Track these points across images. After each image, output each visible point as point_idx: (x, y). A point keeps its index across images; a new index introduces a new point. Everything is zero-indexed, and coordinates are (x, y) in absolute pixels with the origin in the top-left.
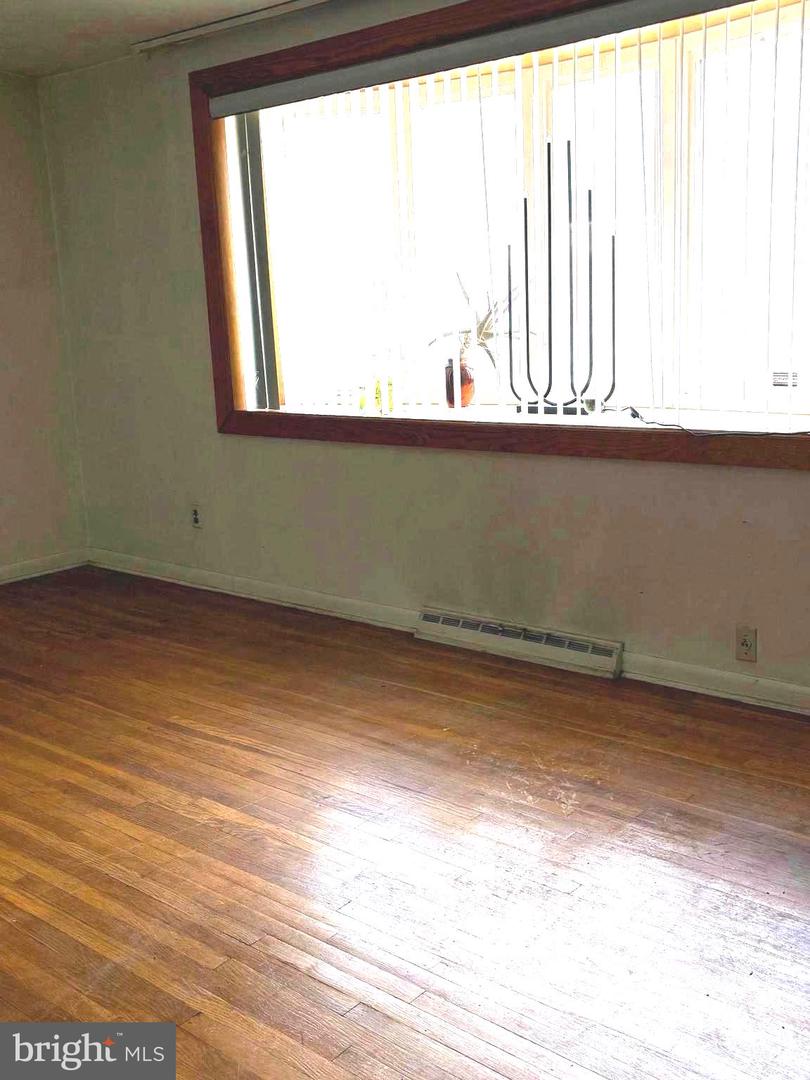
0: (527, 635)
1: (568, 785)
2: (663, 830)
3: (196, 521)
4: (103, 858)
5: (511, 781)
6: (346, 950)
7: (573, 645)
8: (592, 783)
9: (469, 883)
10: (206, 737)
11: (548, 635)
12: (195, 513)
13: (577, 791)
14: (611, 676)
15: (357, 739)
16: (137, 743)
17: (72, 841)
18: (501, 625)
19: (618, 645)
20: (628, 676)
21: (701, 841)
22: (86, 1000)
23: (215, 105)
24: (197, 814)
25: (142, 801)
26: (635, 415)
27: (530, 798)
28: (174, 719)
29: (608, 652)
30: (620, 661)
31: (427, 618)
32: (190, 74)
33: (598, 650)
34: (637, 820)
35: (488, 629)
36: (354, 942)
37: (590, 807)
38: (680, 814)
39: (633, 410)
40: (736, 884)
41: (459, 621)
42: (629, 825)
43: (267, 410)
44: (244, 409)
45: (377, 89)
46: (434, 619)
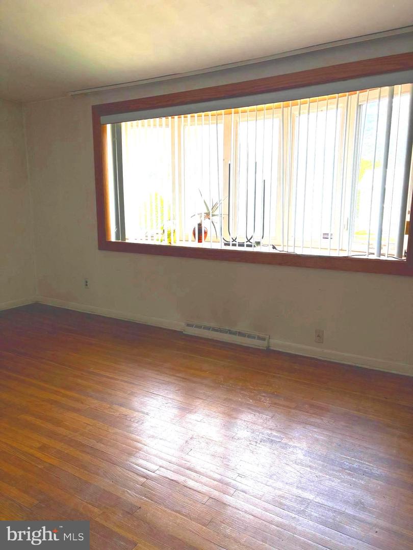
0: (231, 332)
1: (264, 394)
2: (307, 412)
3: (87, 285)
4: (76, 434)
5: (241, 394)
6: (196, 472)
7: (249, 336)
8: (273, 394)
9: (238, 439)
10: (108, 377)
11: (239, 332)
12: (87, 282)
13: (269, 397)
14: (266, 349)
15: (173, 377)
16: (79, 381)
17: (60, 427)
18: (219, 328)
19: (268, 336)
20: (272, 348)
21: (324, 417)
22: (86, 504)
23: (103, 119)
24: (114, 412)
25: (88, 407)
26: (274, 248)
27: (251, 401)
28: (91, 370)
29: (264, 339)
30: (268, 342)
31: (188, 325)
32: (92, 106)
33: (259, 338)
34: (295, 408)
35: (214, 330)
36: (198, 468)
37: (275, 404)
38: (312, 406)
39: (273, 245)
40: (343, 435)
41: (201, 327)
42: (293, 411)
43: (120, 241)
44: (110, 240)
45: (174, 118)
46: (191, 326)
